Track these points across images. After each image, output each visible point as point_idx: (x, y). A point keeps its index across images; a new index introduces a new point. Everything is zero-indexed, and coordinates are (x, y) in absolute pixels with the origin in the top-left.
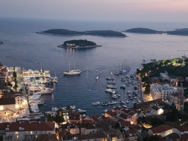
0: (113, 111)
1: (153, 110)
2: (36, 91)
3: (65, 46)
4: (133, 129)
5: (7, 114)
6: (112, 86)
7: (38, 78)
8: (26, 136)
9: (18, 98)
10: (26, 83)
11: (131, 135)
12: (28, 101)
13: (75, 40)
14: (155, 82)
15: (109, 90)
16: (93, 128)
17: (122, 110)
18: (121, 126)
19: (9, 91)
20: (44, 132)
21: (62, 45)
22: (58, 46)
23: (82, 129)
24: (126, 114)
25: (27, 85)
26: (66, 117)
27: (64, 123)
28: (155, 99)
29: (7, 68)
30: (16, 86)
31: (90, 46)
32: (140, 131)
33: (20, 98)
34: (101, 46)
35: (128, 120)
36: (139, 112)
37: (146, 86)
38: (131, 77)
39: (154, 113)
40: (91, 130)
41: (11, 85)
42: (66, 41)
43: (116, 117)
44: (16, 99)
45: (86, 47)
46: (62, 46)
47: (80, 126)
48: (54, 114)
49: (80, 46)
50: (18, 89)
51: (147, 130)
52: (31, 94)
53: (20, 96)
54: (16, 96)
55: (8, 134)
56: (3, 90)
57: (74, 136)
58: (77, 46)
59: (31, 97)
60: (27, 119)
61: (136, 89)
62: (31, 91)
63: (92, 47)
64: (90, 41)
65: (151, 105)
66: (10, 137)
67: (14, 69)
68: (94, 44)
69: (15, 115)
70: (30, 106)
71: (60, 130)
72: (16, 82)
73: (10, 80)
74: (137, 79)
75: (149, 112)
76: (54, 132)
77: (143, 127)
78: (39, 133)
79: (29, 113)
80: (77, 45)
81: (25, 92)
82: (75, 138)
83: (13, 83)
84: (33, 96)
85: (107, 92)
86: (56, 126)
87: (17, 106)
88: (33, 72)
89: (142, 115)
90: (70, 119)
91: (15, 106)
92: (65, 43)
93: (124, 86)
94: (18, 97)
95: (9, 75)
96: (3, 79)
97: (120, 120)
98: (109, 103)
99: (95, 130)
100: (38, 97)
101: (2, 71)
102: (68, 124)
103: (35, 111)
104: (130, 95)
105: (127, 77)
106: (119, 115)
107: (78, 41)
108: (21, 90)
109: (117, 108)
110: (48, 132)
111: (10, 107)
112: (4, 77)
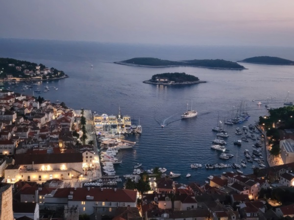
0: (222, 178)
1: (284, 179)
2: (111, 145)
3: (153, 82)
4: (252, 206)
5: (71, 175)
6: (221, 141)
7: (114, 127)
8: (96, 208)
9: (87, 154)
10: (98, 133)
11: (248, 215)
12: (100, 158)
13: (169, 73)
14: (287, 137)
15: (217, 147)
16: (192, 201)
17: (236, 178)
18: (233, 201)
19: (74, 144)
20: (121, 204)
21: (150, 80)
22: (144, 82)
23: (176, 202)
24: (242, 183)
25: (99, 135)
26: (153, 184)
27: (150, 192)
28: (287, 163)
29: (73, 112)
30: (84, 137)
31: (190, 83)
32: (263, 210)
33: (89, 154)
34: (205, 82)
35: (245, 192)
36: (262, 182)
37: (274, 143)
38: (251, 129)
39: (285, 184)
40: (190, 205)
41: (78, 135)
42: (156, 74)
43: (226, 187)
44: (84, 154)
45: (183, 83)
46: (149, 82)
47: (173, 198)
48: (136, 179)
49: (176, 82)
50: (87, 141)
51: (274, 208)
52: (105, 149)
53: (89, 151)
54: (84, 151)
55: (71, 204)
56: (67, 142)
57: (163, 211)
58: (172, 82)
59: (104, 153)
60: (98, 184)
61: (257, 146)
62: (105, 144)
63: (193, 83)
64: (190, 76)
65: (281, 172)
66: (74, 209)
67: (82, 113)
68: (197, 79)
69: (82, 178)
70: (102, 165)
71: (145, 202)
72: (84, 132)
73: (77, 128)
74: (260, 131)
75: (277, 182)
76: (135, 205)
77: (267, 204)
78: (114, 204)
79: (101, 176)
80: (170, 80)
81: (97, 146)
82: (165, 215)
83: (81, 133)
84: (108, 151)
85: (213, 149)
86: (139, 196)
87: (85, 165)
88: (107, 118)
89: (266, 186)
90: (159, 186)
91: (82, 165)
92: (154, 77)
93: (240, 141)
94: (87, 152)
95: (75, 121)
96: (67, 127)
97: (232, 192)
98: (217, 166)
99: (195, 205)
100: (114, 153)
101: (66, 116)
102: (155, 194)
103: (110, 174)
104: (247, 155)
105: (244, 129)
106: (231, 184)
107: (172, 74)
108: (91, 142)
109: (229, 174)
110: (126, 204)
111: (76, 166)
112: (68, 124)
